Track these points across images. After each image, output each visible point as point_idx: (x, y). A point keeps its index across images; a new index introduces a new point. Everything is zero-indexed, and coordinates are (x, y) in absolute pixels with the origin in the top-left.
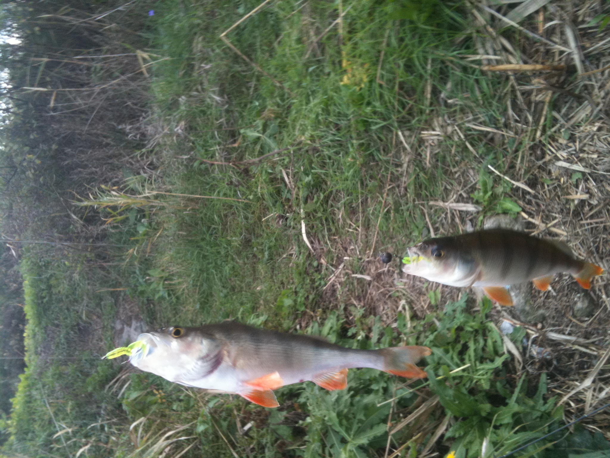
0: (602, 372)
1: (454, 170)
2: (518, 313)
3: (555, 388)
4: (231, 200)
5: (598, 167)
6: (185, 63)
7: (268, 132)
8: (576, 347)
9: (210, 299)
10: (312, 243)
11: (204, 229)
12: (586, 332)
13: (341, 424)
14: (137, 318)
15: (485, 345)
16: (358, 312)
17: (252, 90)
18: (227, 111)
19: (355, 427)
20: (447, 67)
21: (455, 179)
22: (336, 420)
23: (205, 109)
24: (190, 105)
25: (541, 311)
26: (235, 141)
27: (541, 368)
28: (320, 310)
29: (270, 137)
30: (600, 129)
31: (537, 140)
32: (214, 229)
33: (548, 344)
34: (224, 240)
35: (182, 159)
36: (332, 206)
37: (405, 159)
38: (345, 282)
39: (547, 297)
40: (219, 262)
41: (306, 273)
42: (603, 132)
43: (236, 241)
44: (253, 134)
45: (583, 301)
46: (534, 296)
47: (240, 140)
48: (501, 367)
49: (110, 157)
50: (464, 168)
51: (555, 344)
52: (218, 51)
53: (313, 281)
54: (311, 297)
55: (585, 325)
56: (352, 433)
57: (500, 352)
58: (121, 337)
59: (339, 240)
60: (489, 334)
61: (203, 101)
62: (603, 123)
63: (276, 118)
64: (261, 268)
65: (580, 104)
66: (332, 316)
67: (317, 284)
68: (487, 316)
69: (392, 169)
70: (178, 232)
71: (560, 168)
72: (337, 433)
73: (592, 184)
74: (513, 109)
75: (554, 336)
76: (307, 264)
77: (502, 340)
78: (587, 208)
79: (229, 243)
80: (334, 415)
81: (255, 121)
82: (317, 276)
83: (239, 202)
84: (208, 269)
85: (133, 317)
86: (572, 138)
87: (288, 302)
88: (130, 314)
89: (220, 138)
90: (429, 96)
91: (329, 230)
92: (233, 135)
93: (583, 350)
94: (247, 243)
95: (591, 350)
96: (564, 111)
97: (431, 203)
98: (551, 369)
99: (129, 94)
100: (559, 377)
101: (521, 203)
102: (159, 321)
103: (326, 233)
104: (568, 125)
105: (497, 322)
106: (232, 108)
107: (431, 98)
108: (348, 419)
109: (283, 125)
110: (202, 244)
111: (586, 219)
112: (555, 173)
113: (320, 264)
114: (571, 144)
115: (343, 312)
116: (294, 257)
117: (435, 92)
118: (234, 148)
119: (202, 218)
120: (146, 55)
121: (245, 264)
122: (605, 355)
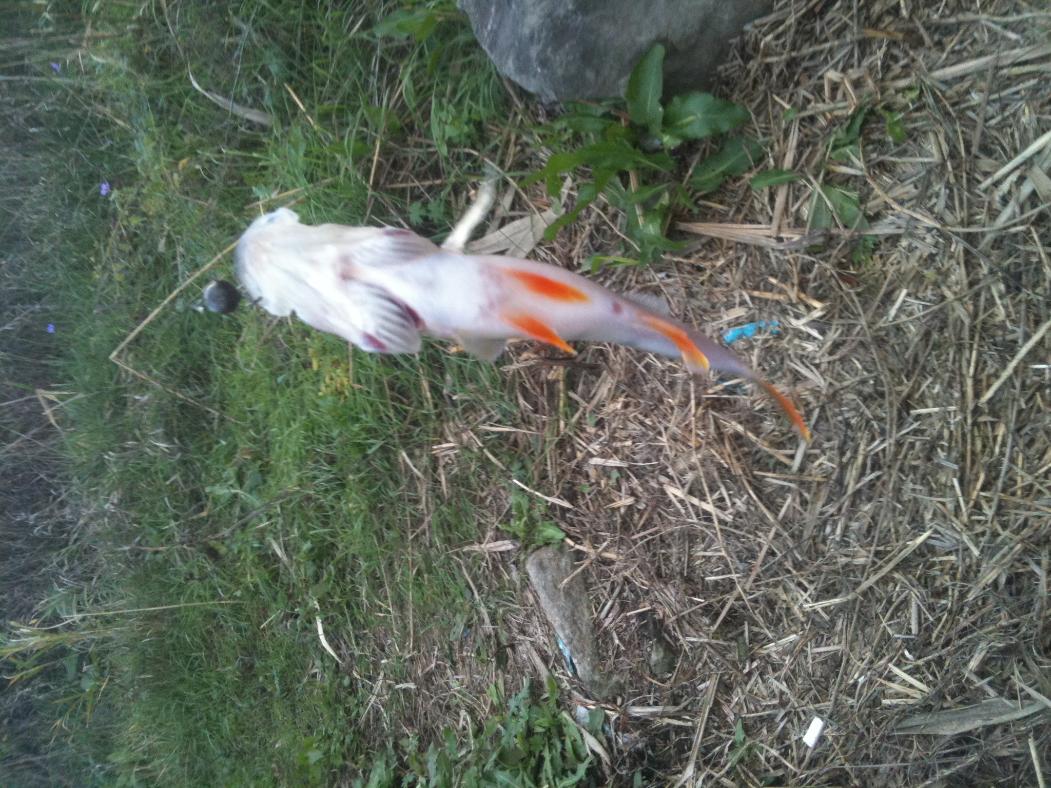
0: (707, 749)
1: (484, 494)
2: (587, 688)
4: (210, 604)
5: (636, 457)
6: (111, 398)
7: (248, 483)
8: (667, 721)
10: (337, 648)
11: (180, 663)
12: (673, 695)
15: (563, 749)
16: (411, 744)
17: (216, 422)
18: (184, 463)
20: (437, 351)
21: (486, 508)
23: (146, 465)
24: (126, 464)
25: (615, 678)
26: (202, 508)
27: (633, 766)
28: (363, 756)
29: (250, 492)
30: (626, 405)
31: (562, 433)
32: (196, 658)
33: (634, 726)
34: (213, 674)
35: (125, 552)
36: (352, 582)
37: (423, 490)
38: (390, 699)
39: (617, 656)
40: (213, 714)
41: (338, 700)
42: (631, 409)
43: (231, 671)
44: (222, 491)
45: (657, 650)
46: (603, 658)
47: (210, 504)
48: (585, 778)
49: (24, 571)
50: (494, 489)
51: (642, 723)
52: (155, 372)
53: (348, 711)
54: (348, 740)
55: (667, 685)
57: (583, 755)
59: (370, 635)
60: (565, 729)
61: (142, 454)
62: (626, 397)
63: (254, 460)
64: (278, 710)
65: (599, 375)
66: (378, 763)
67: (354, 714)
68: (559, 704)
69: (409, 509)
70: (137, 677)
71: (596, 467)
73: (635, 482)
74: (525, 398)
75: (638, 711)
76: (335, 685)
77: (581, 735)
78: (636, 516)
79: (221, 679)
81: (224, 470)
82: (352, 701)
83: (222, 606)
84: (197, 732)
86: (600, 424)
87: (314, 756)
89: (175, 507)
90: (429, 395)
91: (354, 621)
92: (197, 497)
93: (675, 722)
94: (248, 671)
95: (684, 720)
96: (581, 388)
97: (466, 549)
98: (645, 762)
99: (39, 461)
100: (660, 773)
101: (564, 525)
103: (350, 627)
104: (590, 407)
105: (570, 710)
106: (189, 456)
107: (433, 398)
109: (265, 471)
110: (181, 688)
111: (638, 532)
112: (592, 473)
113: (353, 681)
114: (600, 432)
115: (393, 753)
116: (319, 677)
117: (435, 389)
118: (202, 519)
119: (173, 645)
120: (51, 395)
121: (252, 707)
122: (701, 722)
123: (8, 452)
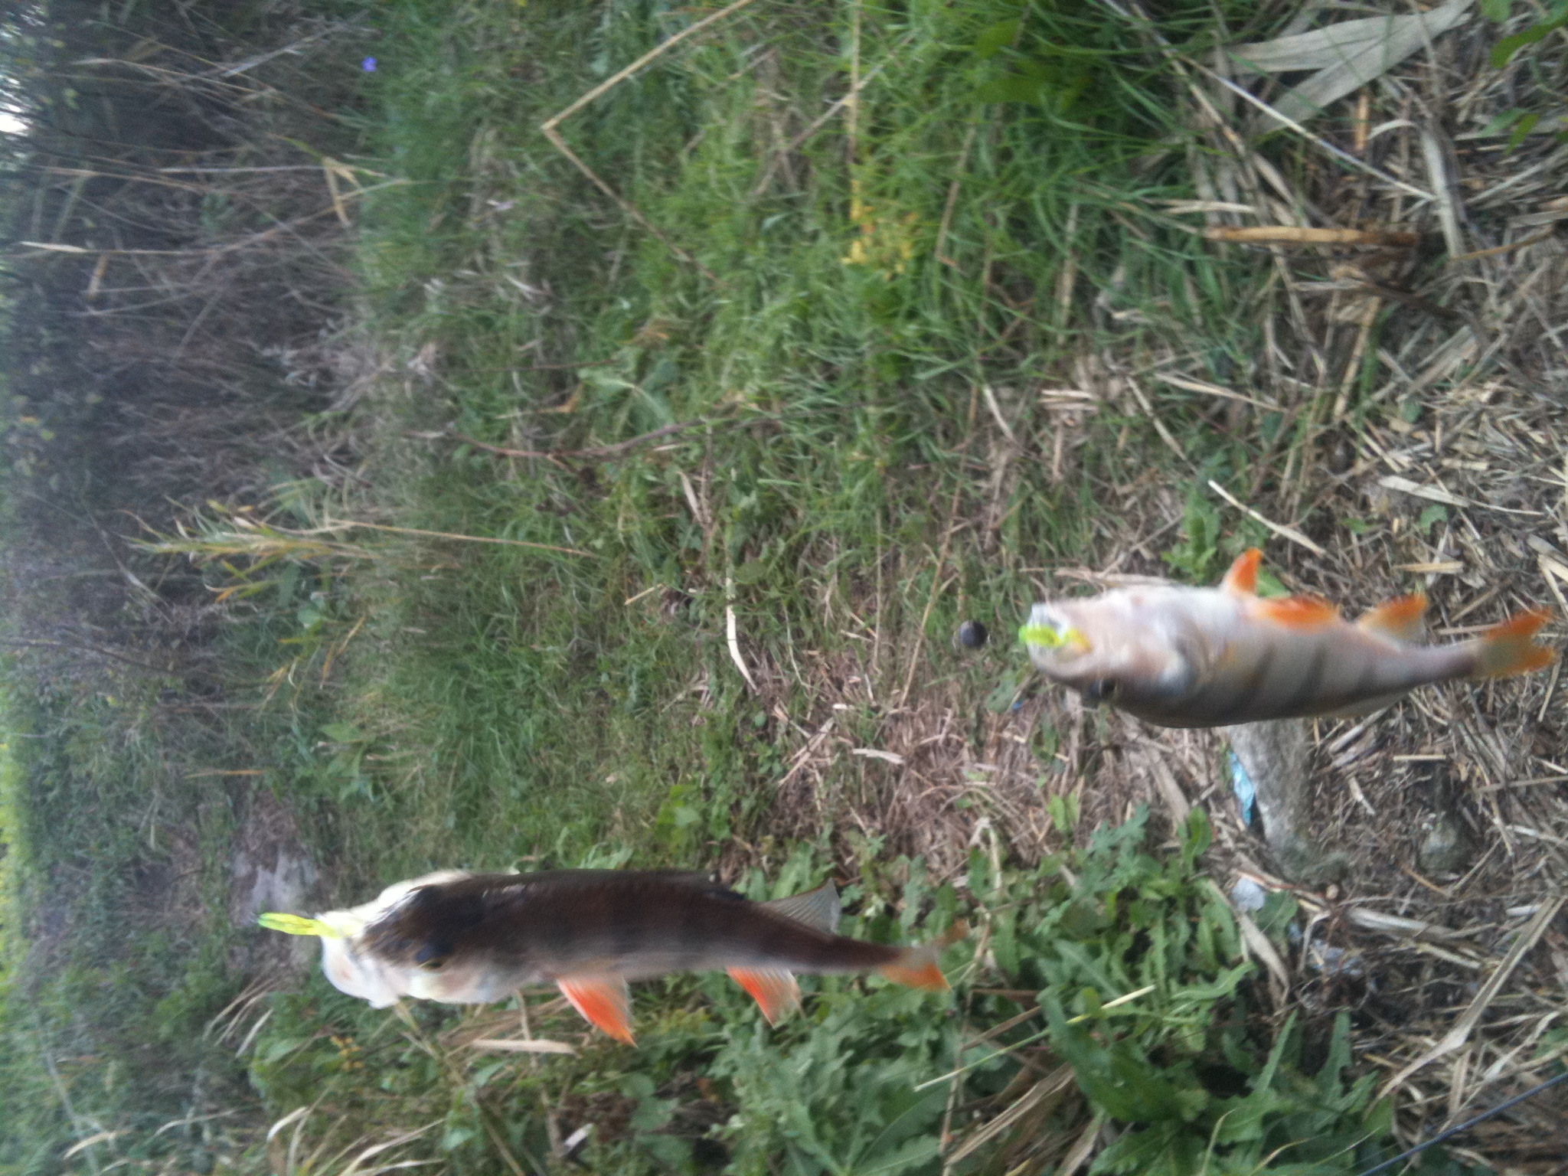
0: (1492, 1013)
1: (1121, 490)
2: (1277, 856)
3: (1372, 1051)
4: (546, 548)
5: (1488, 494)
6: (448, 194)
7: (652, 377)
8: (1426, 948)
9: (482, 802)
10: (751, 664)
11: (473, 622)
12: (1452, 910)
13: (820, 1136)
14: (292, 848)
15: (1193, 938)
16: (866, 846)
17: (613, 272)
18: (548, 322)
19: (857, 1144)
20: (1116, 228)
21: (1124, 514)
22: (807, 1126)
23: (490, 313)
24: (452, 303)
25: (1337, 855)
26: (562, 400)
27: (1335, 1000)
28: (770, 838)
29: (654, 390)
30: (1497, 398)
31: (1336, 421)
32: (500, 622)
33: (1354, 938)
34: (523, 651)
35: (425, 439)
36: (806, 572)
37: (999, 459)
38: (835, 767)
39: (1353, 819)
40: (509, 709)
41: (736, 741)
42: (1506, 406)
43: (556, 654)
44: (610, 382)
45: (1443, 831)
46: (1320, 816)
47: (577, 396)
48: (1233, 995)
49: (237, 430)
50: (1149, 486)
51: (1372, 939)
52: (533, 167)
53: (752, 763)
54: (746, 805)
55: (1448, 892)
56: (850, 1157)
57: (1232, 957)
58: (249, 898)
59: (821, 660)
60: (1202, 910)
61: (486, 294)
62: (1507, 383)
63: (673, 343)
64: (619, 727)
65: (1450, 332)
66: (799, 855)
67: (762, 771)
68: (1198, 864)
69: (964, 482)
70: (403, 629)
71: (1392, 492)
72: (808, 1157)
73: (1472, 536)
74: (1280, 341)
75: (1369, 918)
76: (738, 718)
77: (1237, 925)
78: (1456, 597)
79: (537, 660)
80: (801, 1111)
81: (617, 349)
82: (762, 751)
83: (566, 555)
84: (479, 726)
85: (281, 846)
86: (1425, 420)
87: (686, 816)
88: (273, 837)
89: (525, 388)
90: (1066, 300)
91: (798, 633)
92: (560, 382)
93: (1445, 955)
94: (584, 661)
95: (1464, 956)
96: (1407, 348)
97: (1061, 572)
98: (1363, 1002)
99: (297, 270)
100: (1383, 1025)
101: (1290, 578)
102: (348, 857)
103: (789, 640)
104: (1416, 385)
105: (1223, 880)
106: (562, 314)
107: (1073, 307)
108: (839, 1123)
109: (689, 363)
110: (468, 660)
111: (1455, 625)
112: (1378, 505)
113: (771, 721)
114: (1421, 435)
115: (827, 846)
116: (704, 699)
117: (1084, 291)
118: (561, 416)
119: (468, 594)
120: (346, 172)
121: (577, 715)
122: (1499, 969)
123: (253, 246)
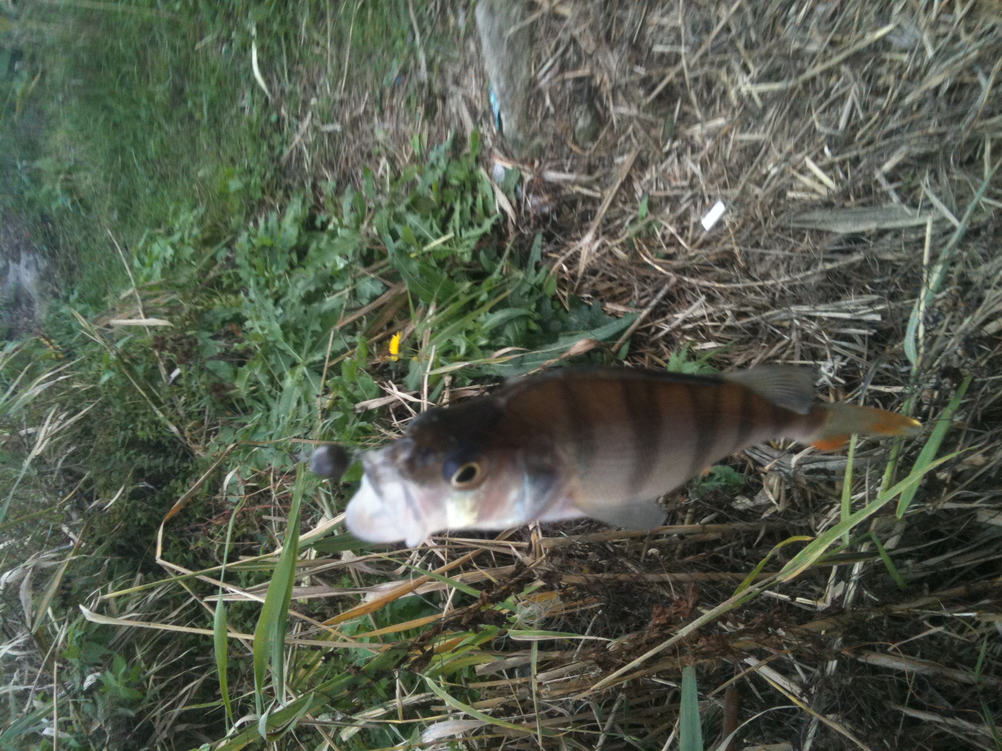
0: (609, 221)
2: (508, 146)
3: (551, 252)
8: (577, 189)
9: (134, 202)
10: (269, 82)
12: (589, 164)
13: (286, 338)
14: (29, 248)
15: (474, 204)
16: (329, 186)
19: (308, 343)
22: (279, 333)
25: (538, 140)
27: (537, 227)
28: (281, 193)
32: (128, 72)
33: (545, 190)
34: (143, 92)
38: (314, 142)
40: (140, 135)
41: (263, 135)
45: (585, 117)
46: (531, 118)
48: (489, 232)
51: (554, 189)
53: (271, 148)
54: (268, 175)
55: (587, 154)
56: (305, 351)
57: (491, 211)
59: (304, 72)
60: (479, 186)
64: (204, 139)
66: (296, 200)
67: (277, 151)
68: (477, 160)
70: (68, 81)
72: (283, 352)
75: (552, 176)
76: (263, 119)
77: (494, 193)
80: (276, 326)
82: (277, 139)
84: (123, 149)
85: (22, 247)
87: (235, 185)
91: (289, 55)
93: (585, 192)
94: (178, 95)
95: (594, 190)
98: (549, 226)
100: (559, 237)
102: (63, 250)
103: (285, 60)
105: (488, 167)
108: (296, 331)
113: (280, 120)
115: (311, 193)
116: (247, 110)
119: (107, 54)
121: (178, 132)
122: (609, 195)
